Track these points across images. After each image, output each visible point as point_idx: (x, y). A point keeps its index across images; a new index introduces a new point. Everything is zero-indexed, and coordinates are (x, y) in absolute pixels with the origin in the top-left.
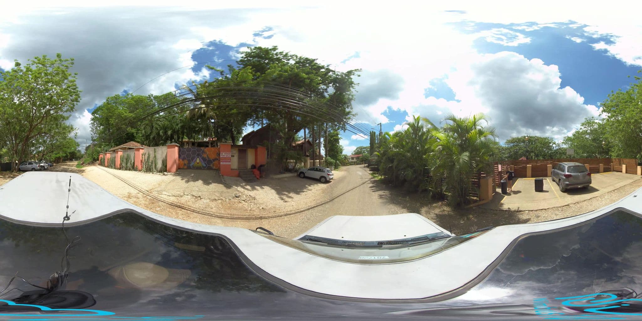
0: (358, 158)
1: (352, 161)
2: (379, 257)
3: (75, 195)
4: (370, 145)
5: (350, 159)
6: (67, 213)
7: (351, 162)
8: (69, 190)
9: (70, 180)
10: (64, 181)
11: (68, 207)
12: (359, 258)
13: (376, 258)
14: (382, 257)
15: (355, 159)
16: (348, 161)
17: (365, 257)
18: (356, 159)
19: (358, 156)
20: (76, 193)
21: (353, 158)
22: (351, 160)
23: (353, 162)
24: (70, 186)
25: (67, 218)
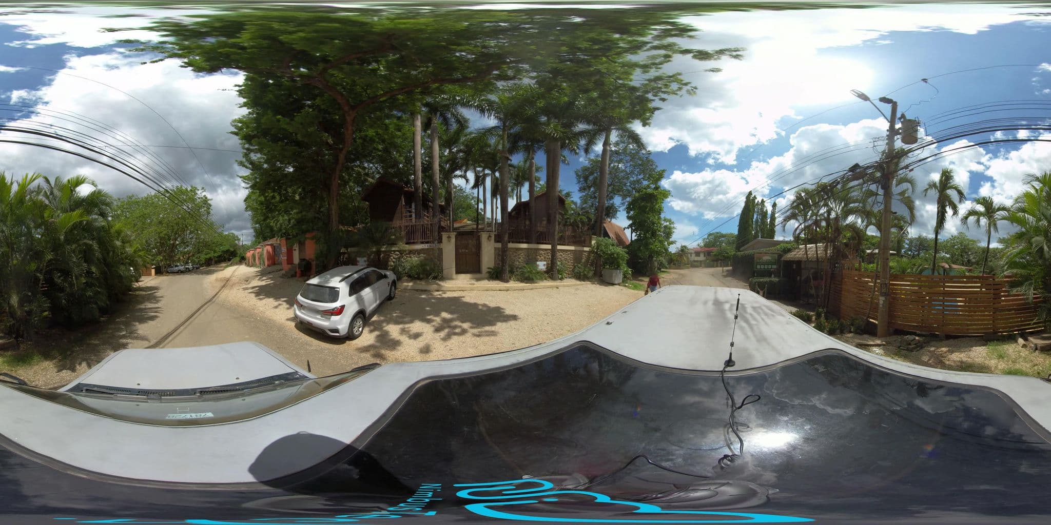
0: (708, 254)
1: (697, 259)
2: (198, 415)
3: (744, 324)
4: (736, 232)
5: (693, 255)
6: (731, 354)
7: (694, 261)
8: (736, 317)
9: (738, 300)
10: (727, 302)
11: (732, 345)
12: (167, 418)
13: (194, 416)
14: (203, 414)
15: (702, 255)
16: (688, 258)
17: (175, 415)
18: (705, 256)
19: (709, 249)
20: (747, 321)
21: (697, 254)
22: (694, 258)
23: (697, 261)
24: (737, 310)
25: (729, 363)
